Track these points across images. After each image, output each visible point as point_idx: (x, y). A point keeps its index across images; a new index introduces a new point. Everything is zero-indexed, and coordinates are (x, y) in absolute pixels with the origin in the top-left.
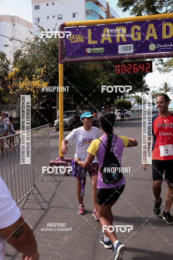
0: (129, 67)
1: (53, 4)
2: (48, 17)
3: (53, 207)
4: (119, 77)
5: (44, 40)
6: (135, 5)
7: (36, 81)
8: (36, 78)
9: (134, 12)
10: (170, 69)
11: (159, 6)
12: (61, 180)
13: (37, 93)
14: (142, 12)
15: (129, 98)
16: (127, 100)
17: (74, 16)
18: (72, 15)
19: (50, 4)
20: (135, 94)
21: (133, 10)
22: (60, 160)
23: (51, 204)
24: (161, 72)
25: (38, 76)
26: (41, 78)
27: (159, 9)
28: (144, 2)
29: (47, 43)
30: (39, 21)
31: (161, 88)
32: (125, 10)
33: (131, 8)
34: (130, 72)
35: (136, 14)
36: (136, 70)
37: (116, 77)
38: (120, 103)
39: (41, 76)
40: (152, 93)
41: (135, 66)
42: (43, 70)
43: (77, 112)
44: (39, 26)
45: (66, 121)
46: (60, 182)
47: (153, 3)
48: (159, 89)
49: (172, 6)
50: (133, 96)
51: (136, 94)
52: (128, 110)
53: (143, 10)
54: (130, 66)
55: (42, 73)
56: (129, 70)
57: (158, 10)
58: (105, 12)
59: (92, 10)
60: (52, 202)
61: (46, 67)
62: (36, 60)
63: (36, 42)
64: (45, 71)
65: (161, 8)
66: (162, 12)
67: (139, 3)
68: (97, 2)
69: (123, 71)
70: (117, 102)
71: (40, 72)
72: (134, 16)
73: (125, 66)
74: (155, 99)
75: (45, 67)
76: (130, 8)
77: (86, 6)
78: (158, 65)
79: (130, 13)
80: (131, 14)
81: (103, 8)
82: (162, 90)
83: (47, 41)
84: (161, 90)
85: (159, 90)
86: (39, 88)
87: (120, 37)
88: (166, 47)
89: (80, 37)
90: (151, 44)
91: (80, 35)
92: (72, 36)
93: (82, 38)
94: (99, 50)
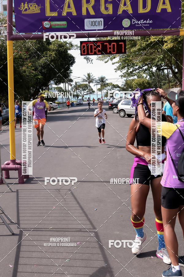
22: (11, 163)
34: (100, 53)
54: (99, 45)
69: (91, 52)
73: (93, 46)
87: (87, 9)
88: (142, 23)
89: (35, 6)
90: (125, 20)
91: (35, 4)
92: (24, 5)
93: (38, 8)
94: (60, 25)
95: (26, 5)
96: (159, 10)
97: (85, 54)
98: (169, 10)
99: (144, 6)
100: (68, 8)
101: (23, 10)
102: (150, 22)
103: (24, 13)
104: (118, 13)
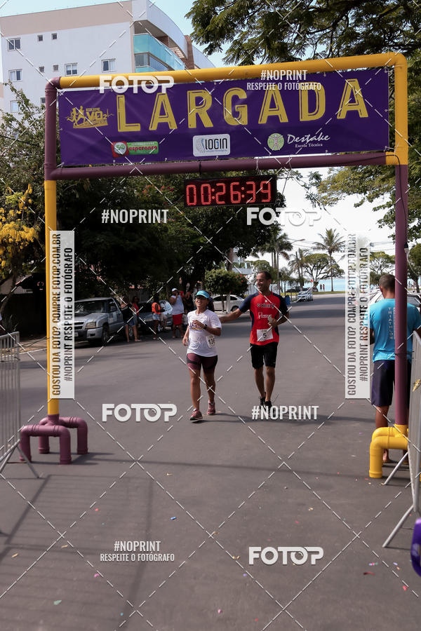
0: (220, 189)
1: (55, 37)
2: (42, 69)
3: (18, 548)
4: (216, 215)
5: (26, 124)
6: (236, 37)
7: (7, 225)
8: (6, 216)
9: (234, 57)
10: (334, 196)
11: (297, 42)
12: (49, 476)
13: (10, 255)
14: (255, 57)
15: (241, 266)
16: (236, 270)
17: (106, 66)
18: (101, 66)
19: (47, 36)
20: (256, 256)
21: (231, 50)
22: (50, 422)
23: (15, 540)
24: (317, 204)
25: (11, 212)
26: (19, 216)
27: (297, 52)
28: (259, 33)
29: (35, 132)
30: (18, 78)
31: (319, 244)
32: (211, 50)
33: (226, 45)
34: (223, 202)
35: (240, 61)
36: (236, 197)
37: (207, 216)
38: (218, 278)
39: (20, 213)
40: (298, 254)
41: (236, 188)
42: (22, 199)
43: (111, 300)
44: (13, 89)
45: (82, 323)
46: (47, 479)
47: (281, 37)
48: (315, 245)
49: (327, 45)
50: (252, 262)
51: (258, 257)
52: (238, 295)
53: (256, 51)
54: (222, 187)
55: (20, 205)
56: (221, 198)
57: (293, 53)
58: (182, 59)
59: (149, 54)
60: (19, 533)
61: (33, 190)
62: (8, 172)
63: (8, 128)
64: (30, 201)
65: (301, 48)
66: (304, 58)
67: (247, 33)
68: (163, 35)
69: (206, 200)
70: (212, 276)
71: (17, 202)
72: (234, 67)
73: (209, 188)
74: (304, 270)
75: (30, 190)
76: (222, 46)
77: (135, 43)
78: (308, 188)
79: (224, 59)
80: (228, 60)
81: (177, 49)
82: (322, 246)
83: (34, 125)
84: (319, 248)
85: (314, 249)
86: (14, 243)
87: (197, 115)
89: (98, 114)
90: (273, 135)
91: (98, 109)
92: (77, 111)
93: (103, 117)
94: (146, 148)
95: (81, 112)
96: (342, 114)
97: (194, 204)
98: (364, 114)
99: (312, 107)
100: (160, 115)
101: (74, 122)
103: (77, 126)
104: (259, 123)
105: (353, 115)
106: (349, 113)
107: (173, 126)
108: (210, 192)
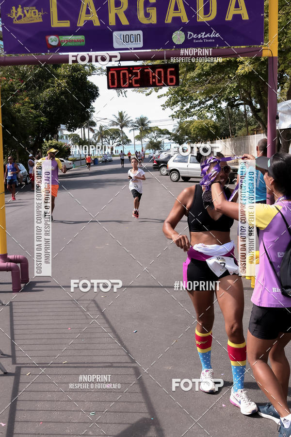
22: (1, 260)
34: (138, 85)
54: (137, 73)
56: (137, 81)
73: (127, 74)
88: (203, 37)
89: (34, 12)
90: (176, 32)
91: (34, 8)
92: (16, 10)
93: (39, 15)
94: (75, 41)
95: (20, 10)
96: (229, 17)
97: (115, 86)
98: (246, 17)
99: (207, 11)
100: (86, 14)
101: (14, 18)
102: (216, 36)
103: (16, 22)
104: (166, 22)
105: (237, 17)
106: (235, 16)
107: (97, 23)
108: (127, 77)
